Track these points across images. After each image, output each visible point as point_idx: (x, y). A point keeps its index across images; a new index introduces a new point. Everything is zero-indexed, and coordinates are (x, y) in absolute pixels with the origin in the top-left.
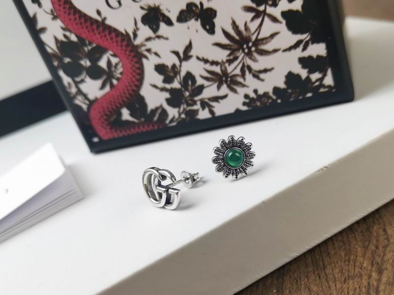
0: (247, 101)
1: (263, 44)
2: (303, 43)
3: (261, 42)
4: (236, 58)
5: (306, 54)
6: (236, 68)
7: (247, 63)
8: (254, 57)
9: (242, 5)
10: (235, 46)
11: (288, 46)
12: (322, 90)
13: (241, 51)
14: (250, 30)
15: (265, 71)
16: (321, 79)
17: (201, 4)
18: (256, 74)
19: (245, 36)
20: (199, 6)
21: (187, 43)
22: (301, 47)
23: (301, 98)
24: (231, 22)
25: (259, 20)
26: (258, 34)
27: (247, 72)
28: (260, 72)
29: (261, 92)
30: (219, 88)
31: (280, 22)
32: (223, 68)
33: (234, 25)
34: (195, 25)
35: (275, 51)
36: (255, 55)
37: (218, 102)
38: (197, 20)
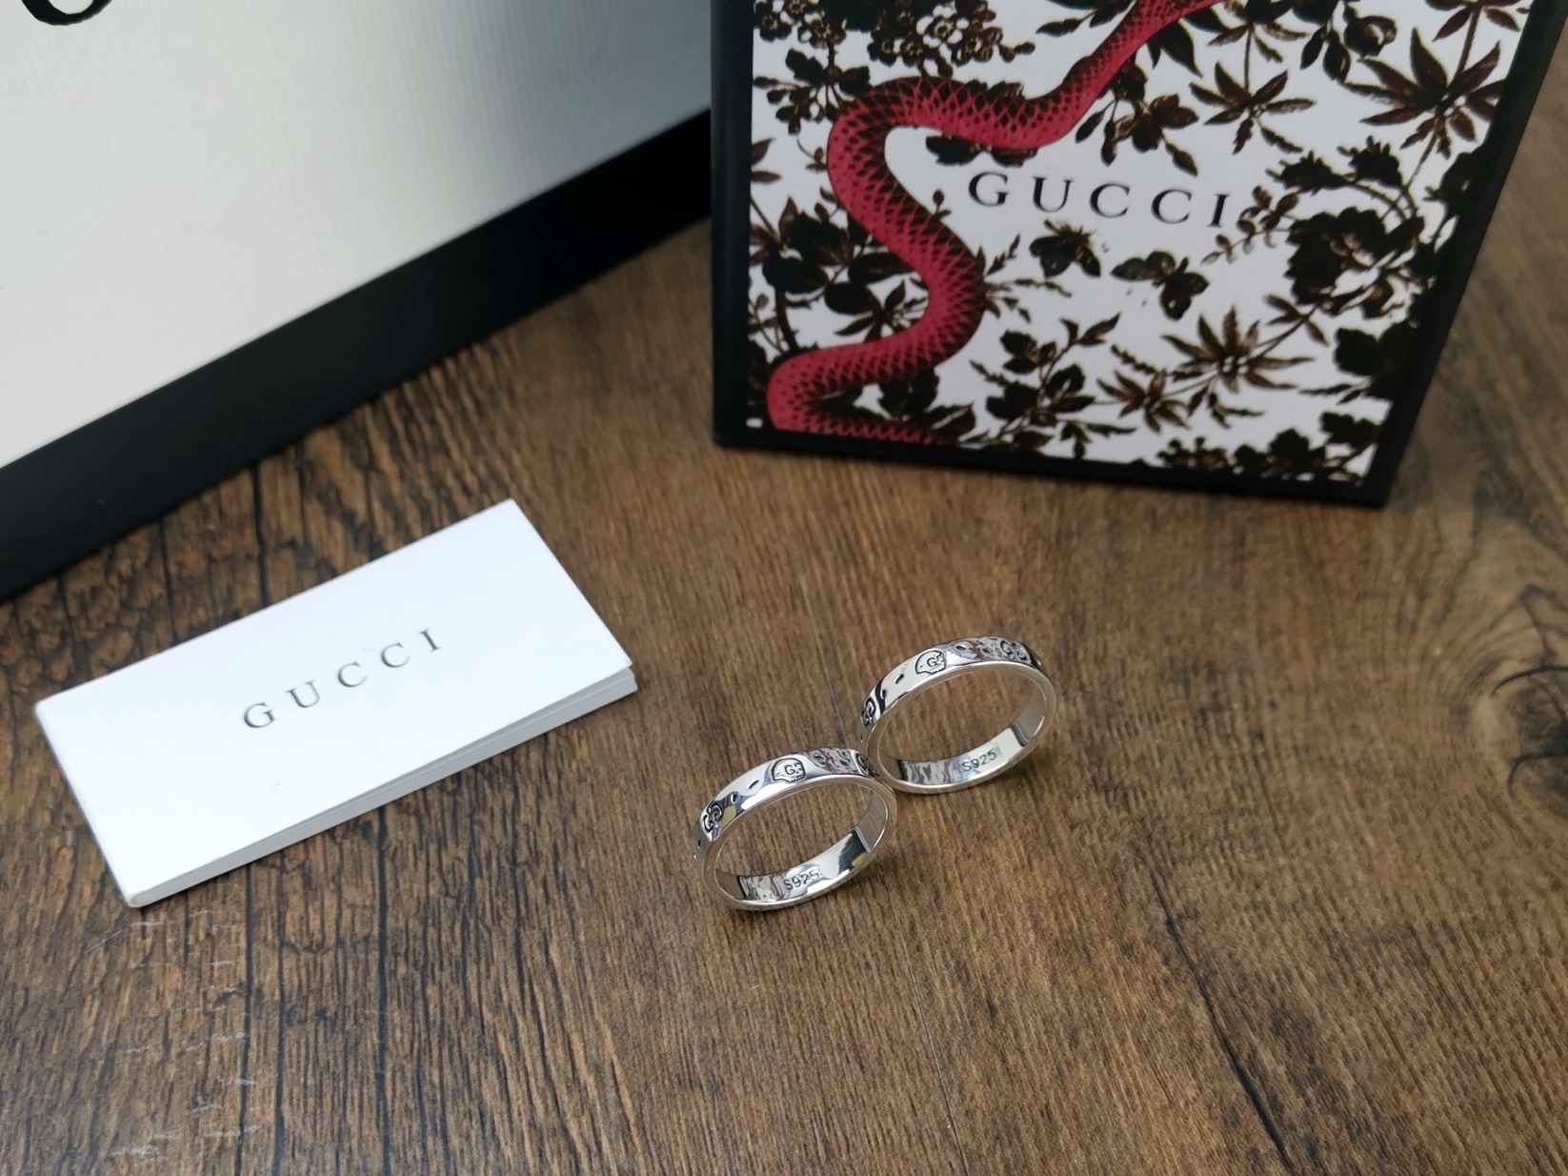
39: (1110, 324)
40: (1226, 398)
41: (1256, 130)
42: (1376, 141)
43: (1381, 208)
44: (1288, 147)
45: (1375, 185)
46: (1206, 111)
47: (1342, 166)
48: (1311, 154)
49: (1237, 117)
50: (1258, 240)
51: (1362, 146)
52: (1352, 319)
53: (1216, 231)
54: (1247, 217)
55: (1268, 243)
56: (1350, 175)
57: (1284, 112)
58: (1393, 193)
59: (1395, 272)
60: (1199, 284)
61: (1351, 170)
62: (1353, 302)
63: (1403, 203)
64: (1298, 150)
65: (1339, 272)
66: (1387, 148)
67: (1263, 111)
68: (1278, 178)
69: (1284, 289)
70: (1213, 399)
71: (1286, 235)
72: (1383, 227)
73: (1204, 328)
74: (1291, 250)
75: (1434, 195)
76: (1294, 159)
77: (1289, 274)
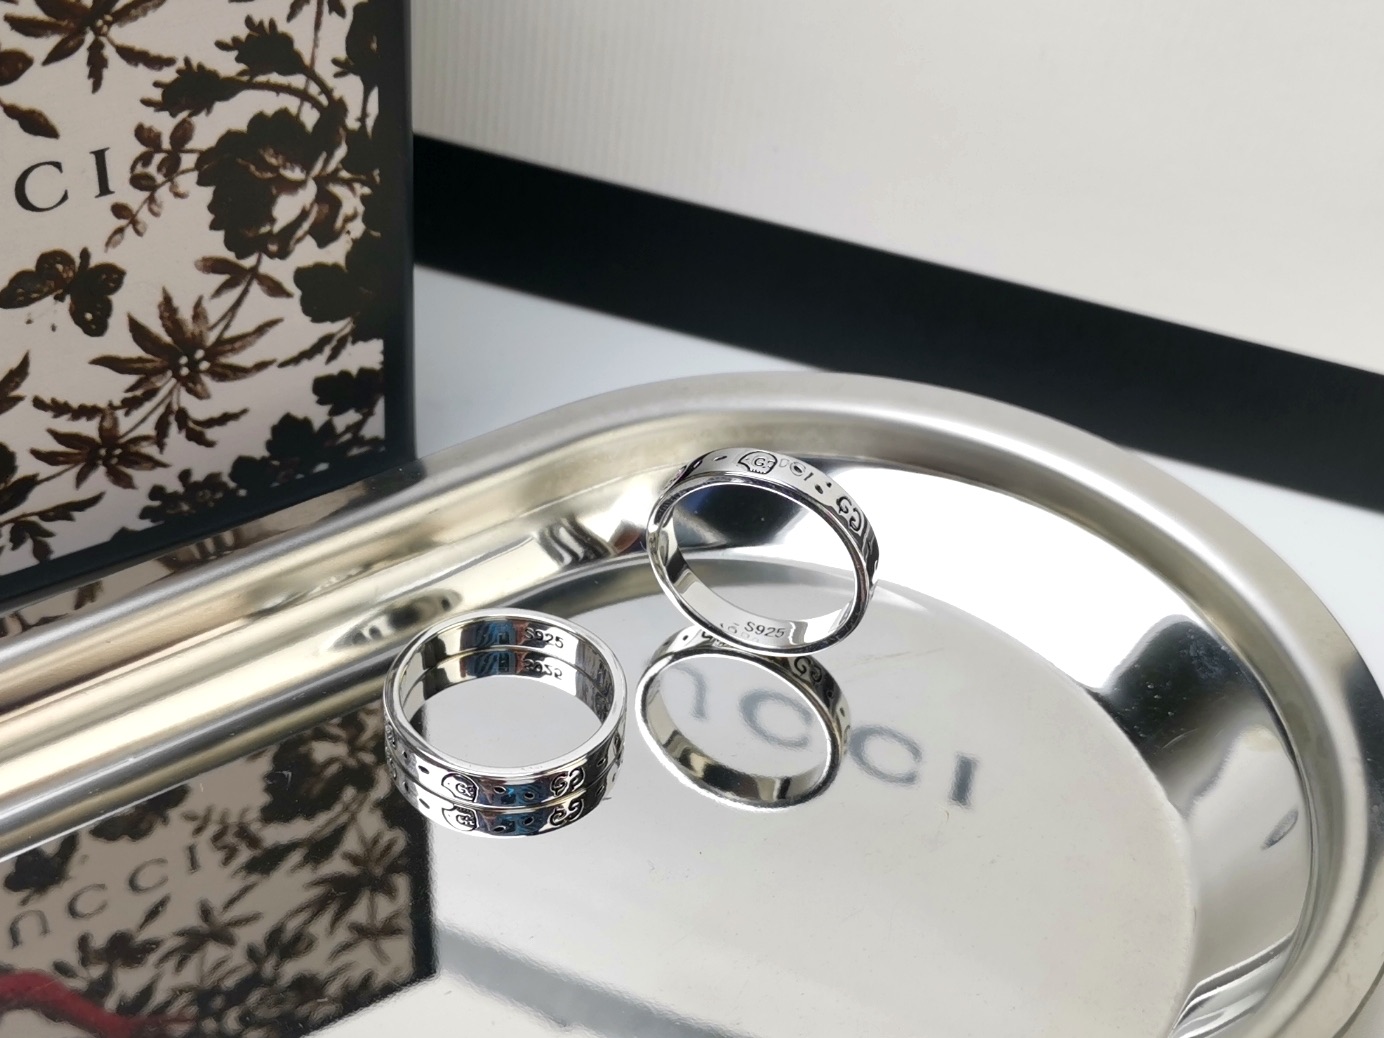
0: (156, 503)
1: (234, 351)
2: (334, 343)
3: (228, 347)
4: (150, 394)
5: (334, 368)
6: (143, 420)
7: (178, 403)
8: (203, 385)
9: (199, 257)
10: (158, 362)
11: (294, 352)
12: (355, 451)
13: (169, 373)
14: (205, 318)
15: (225, 419)
16: (356, 427)
17: (85, 255)
18: (198, 428)
19: (189, 335)
20: (78, 261)
21: (15, 363)
22: (327, 351)
23: (300, 476)
24: (159, 298)
25: (236, 292)
26: (227, 327)
27: (174, 428)
28: (211, 423)
29: (198, 476)
30: (81, 479)
31: (289, 295)
32: (107, 424)
33: (167, 307)
34: (53, 311)
35: (261, 366)
36: (207, 380)
37: (70, 518)
38: (60, 298)
39: (20, 372)
40: (198, 410)
41: (109, 52)
42: (256, 19)
43: (291, 103)
44: (156, 62)
45: (275, 78)
46: (38, 48)
47: (227, 65)
48: (187, 61)
49: (81, 43)
50: (163, 193)
51: (243, 32)
52: (307, 253)
53: (108, 201)
54: (139, 169)
55: (178, 195)
56: (242, 73)
57: (136, 18)
58: (298, 81)
59: (334, 178)
60: (112, 277)
61: (242, 67)
62: (300, 233)
63: (314, 89)
64: (170, 62)
65: (272, 201)
66: (272, 24)
67: (109, 24)
68: (158, 106)
69: (215, 245)
70: (182, 416)
71: (194, 175)
72: (302, 126)
73: (138, 331)
74: (207, 193)
75: (344, 68)
76: (168, 75)
77: (214, 226)
